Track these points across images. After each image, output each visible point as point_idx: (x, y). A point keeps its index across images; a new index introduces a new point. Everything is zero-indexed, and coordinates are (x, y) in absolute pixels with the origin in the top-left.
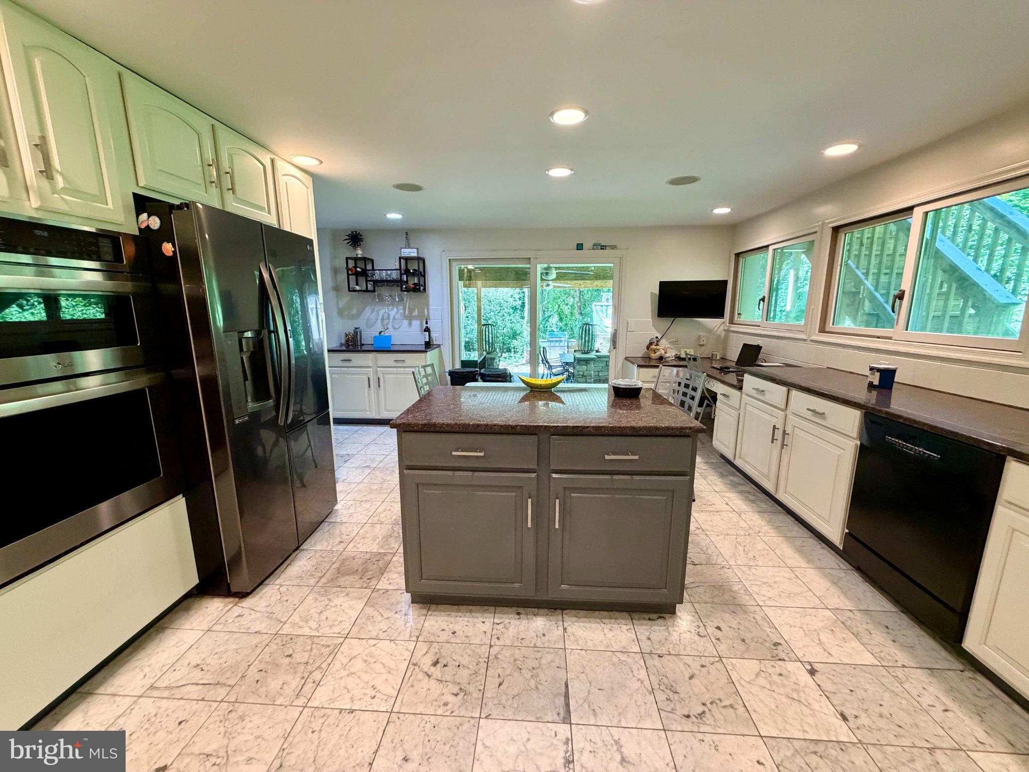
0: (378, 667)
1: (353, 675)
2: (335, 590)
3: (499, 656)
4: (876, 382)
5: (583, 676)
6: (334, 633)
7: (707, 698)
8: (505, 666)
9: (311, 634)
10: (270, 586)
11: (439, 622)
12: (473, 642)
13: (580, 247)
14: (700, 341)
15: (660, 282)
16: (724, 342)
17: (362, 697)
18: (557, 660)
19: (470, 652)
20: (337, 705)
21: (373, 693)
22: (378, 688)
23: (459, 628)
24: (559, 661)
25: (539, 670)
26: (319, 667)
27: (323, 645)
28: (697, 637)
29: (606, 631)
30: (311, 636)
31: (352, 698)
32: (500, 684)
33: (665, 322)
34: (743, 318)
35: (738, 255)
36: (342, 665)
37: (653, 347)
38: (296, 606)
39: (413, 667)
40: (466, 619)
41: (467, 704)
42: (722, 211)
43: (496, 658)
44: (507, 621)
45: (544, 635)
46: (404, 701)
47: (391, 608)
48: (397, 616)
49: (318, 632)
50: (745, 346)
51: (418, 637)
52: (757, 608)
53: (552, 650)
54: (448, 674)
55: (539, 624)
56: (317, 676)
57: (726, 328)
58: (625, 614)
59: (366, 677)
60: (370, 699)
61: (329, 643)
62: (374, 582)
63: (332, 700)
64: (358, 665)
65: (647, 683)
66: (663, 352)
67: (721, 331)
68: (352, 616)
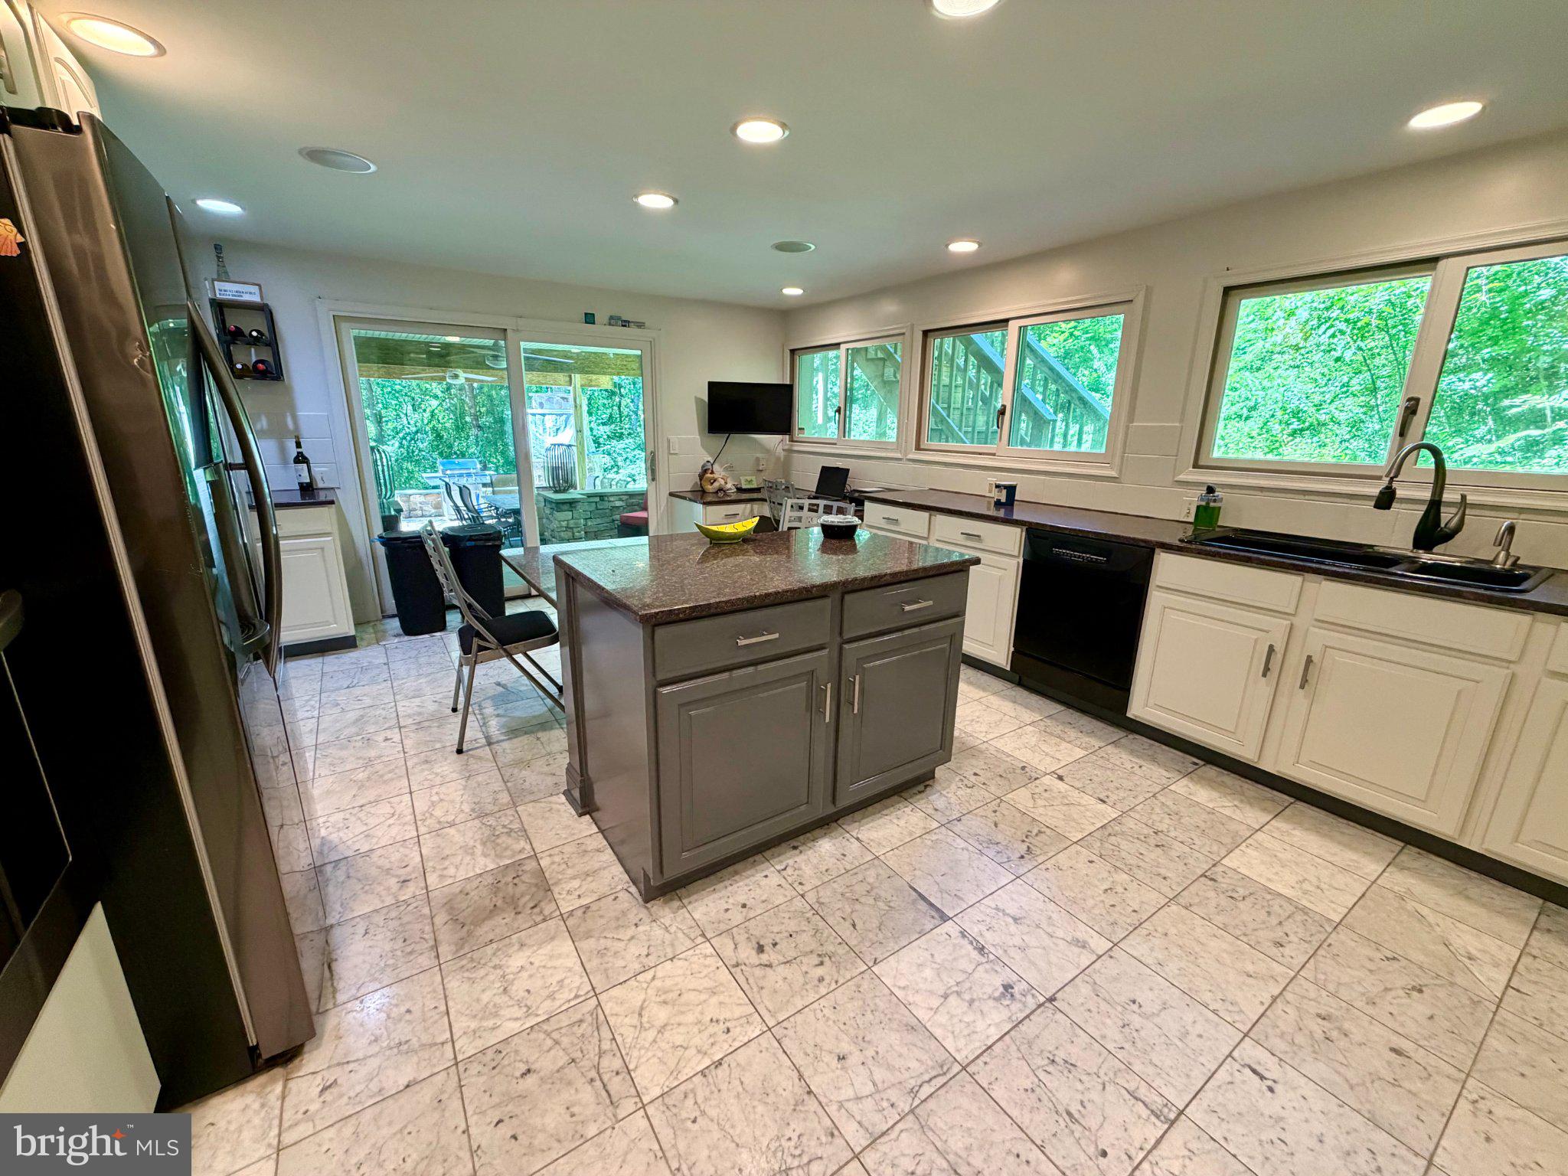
0: (692, 997)
1: (669, 1028)
2: (489, 950)
3: (822, 900)
4: (1003, 500)
5: (917, 873)
6: (569, 1001)
7: (1020, 835)
8: (839, 905)
9: (528, 1025)
10: (333, 1012)
11: (711, 905)
12: (777, 903)
13: (590, 318)
14: (758, 465)
15: (710, 383)
16: (786, 465)
17: (712, 1040)
18: (881, 872)
19: (787, 915)
20: (688, 1072)
21: (722, 1027)
22: (722, 1018)
23: (745, 897)
24: (884, 873)
25: (875, 890)
26: (601, 1054)
27: (572, 1025)
28: (969, 790)
29: (895, 821)
30: (532, 1027)
31: (699, 1051)
32: (854, 926)
33: (718, 440)
34: (807, 434)
35: (793, 352)
36: (635, 1027)
37: (708, 475)
38: (443, 1008)
39: (738, 969)
40: (741, 884)
41: (843, 964)
42: (793, 291)
43: (821, 904)
44: (791, 862)
45: (844, 855)
46: (771, 1008)
47: (620, 923)
48: (641, 928)
49: (537, 1015)
50: (825, 470)
51: (703, 935)
52: (986, 745)
53: (866, 866)
54: (787, 949)
55: (826, 848)
56: (611, 1063)
57: (786, 447)
58: (896, 798)
59: (690, 1018)
60: (725, 1036)
61: (579, 1016)
62: (548, 908)
63: (675, 1072)
64: (661, 1015)
65: (971, 848)
66: (723, 482)
67: (780, 452)
68: (570, 965)
